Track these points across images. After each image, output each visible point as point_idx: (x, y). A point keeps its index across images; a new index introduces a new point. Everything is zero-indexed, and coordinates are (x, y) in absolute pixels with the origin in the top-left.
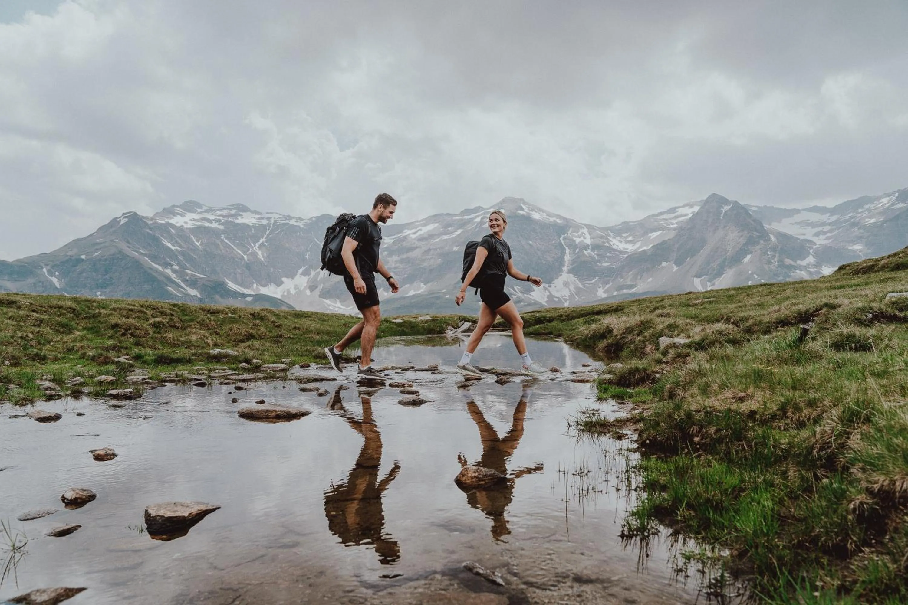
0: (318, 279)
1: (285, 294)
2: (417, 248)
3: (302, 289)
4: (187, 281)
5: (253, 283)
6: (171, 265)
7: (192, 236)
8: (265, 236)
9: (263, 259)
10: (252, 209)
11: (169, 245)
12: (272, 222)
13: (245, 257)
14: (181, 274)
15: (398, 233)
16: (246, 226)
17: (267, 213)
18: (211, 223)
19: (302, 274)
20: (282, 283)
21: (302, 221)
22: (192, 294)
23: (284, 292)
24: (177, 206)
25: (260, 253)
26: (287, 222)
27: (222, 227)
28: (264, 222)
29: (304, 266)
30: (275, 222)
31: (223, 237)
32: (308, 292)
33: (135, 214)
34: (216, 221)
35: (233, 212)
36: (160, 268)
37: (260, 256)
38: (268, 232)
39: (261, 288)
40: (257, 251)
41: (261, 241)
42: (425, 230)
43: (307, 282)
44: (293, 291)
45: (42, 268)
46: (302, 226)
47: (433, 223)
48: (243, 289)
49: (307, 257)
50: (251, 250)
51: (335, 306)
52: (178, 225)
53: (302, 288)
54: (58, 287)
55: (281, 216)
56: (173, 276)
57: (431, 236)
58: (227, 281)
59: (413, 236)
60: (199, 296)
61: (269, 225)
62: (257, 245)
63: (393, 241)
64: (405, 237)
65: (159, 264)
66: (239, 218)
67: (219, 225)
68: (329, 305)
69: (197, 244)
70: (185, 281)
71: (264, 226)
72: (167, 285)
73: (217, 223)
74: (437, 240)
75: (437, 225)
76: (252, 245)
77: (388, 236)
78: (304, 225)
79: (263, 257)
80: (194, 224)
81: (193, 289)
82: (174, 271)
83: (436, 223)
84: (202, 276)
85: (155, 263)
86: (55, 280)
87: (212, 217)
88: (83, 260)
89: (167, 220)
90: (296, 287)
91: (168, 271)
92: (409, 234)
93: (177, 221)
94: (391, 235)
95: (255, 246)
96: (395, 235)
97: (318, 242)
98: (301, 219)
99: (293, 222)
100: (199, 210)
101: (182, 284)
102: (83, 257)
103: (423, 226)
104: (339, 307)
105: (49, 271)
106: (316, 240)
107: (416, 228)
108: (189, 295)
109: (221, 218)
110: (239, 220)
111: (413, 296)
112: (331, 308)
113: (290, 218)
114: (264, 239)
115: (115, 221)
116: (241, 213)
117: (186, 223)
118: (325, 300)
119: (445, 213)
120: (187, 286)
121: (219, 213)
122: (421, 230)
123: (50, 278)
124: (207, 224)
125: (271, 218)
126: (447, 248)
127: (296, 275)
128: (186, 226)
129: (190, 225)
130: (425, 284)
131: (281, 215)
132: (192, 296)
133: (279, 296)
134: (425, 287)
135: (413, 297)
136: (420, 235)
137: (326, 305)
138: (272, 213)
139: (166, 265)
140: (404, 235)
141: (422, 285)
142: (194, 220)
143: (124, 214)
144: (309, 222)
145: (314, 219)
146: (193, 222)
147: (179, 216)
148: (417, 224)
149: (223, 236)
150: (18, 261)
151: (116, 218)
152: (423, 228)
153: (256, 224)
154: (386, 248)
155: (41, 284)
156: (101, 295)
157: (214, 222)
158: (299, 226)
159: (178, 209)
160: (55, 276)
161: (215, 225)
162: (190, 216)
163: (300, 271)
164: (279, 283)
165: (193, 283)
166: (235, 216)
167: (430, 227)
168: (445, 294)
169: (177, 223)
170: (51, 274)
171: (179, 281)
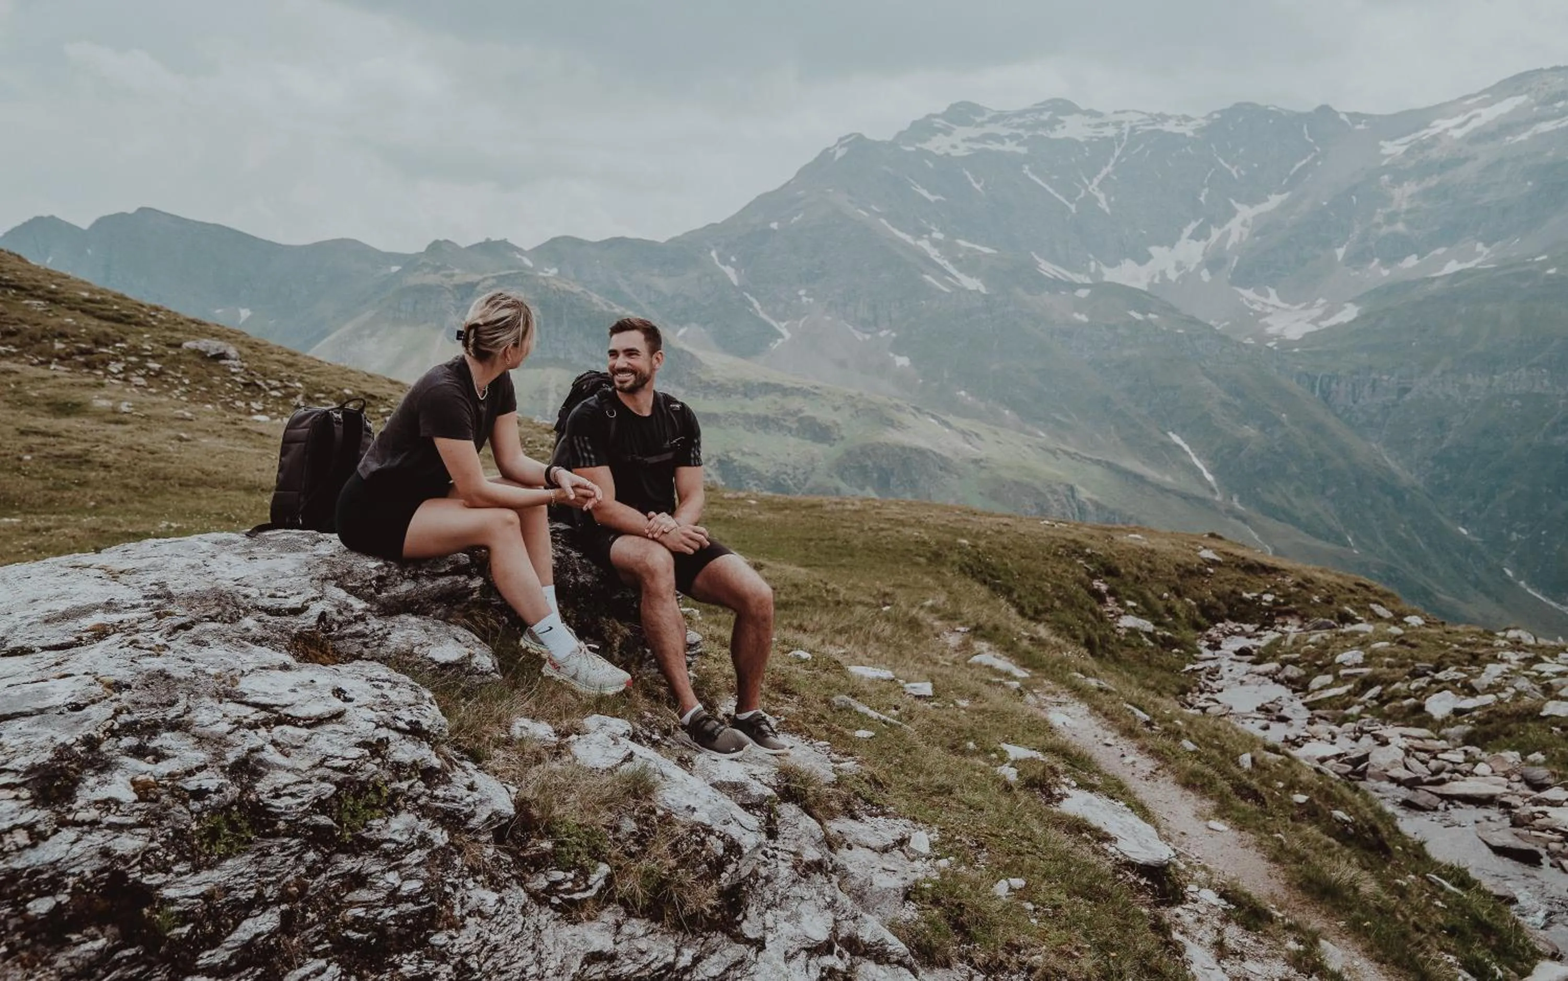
0: (1228, 247)
1: (1156, 281)
2: (1466, 159)
3: (1191, 270)
4: (961, 260)
5: (1090, 260)
6: (930, 232)
7: (967, 173)
8: (1112, 161)
9: (1108, 210)
10: (1083, 107)
11: (925, 193)
12: (1126, 131)
13: (1073, 208)
14: (947, 248)
15: (1417, 130)
16: (1071, 143)
17: (1116, 112)
18: (1003, 143)
19: (1191, 237)
20: (1150, 257)
21: (1193, 123)
22: (970, 288)
23: (1154, 277)
24: (936, 116)
25: (1102, 196)
26: (1159, 127)
27: (1023, 150)
28: (1110, 132)
29: (1197, 220)
30: (1133, 129)
31: (1026, 169)
32: (1205, 275)
33: (860, 137)
34: (1012, 137)
35: (1045, 116)
36: (909, 239)
37: (1103, 204)
38: (1117, 152)
39: (1105, 269)
40: (1096, 193)
41: (1104, 171)
42: (1488, 115)
43: (1204, 254)
44: (1172, 275)
45: (710, 250)
46: (1190, 134)
47: (1510, 96)
48: (1068, 274)
49: (1202, 199)
50: (1083, 191)
51: (1264, 304)
52: (940, 152)
53: (1192, 268)
54: (736, 283)
55: (1145, 117)
56: (934, 253)
57: (1505, 127)
58: (1037, 258)
59: (1458, 134)
60: (983, 290)
61: (1119, 137)
62: (1096, 181)
63: (1404, 148)
64: (1436, 138)
65: (908, 233)
66: (1058, 127)
67: (1018, 145)
68: (1252, 302)
69: (977, 187)
70: (955, 261)
71: (1108, 141)
72: (923, 272)
73: (1015, 143)
74: (1524, 137)
75: (1524, 98)
76: (1087, 182)
77: (1392, 139)
78: (1194, 131)
79: (1109, 204)
80: (972, 149)
81: (971, 277)
82: (935, 243)
83: (1522, 94)
84: (987, 250)
85: (902, 231)
86: (730, 271)
87: (1004, 132)
88: (774, 231)
89: (918, 145)
90: (1179, 266)
91: (924, 244)
92: (1447, 130)
93: (938, 145)
94: (1398, 137)
95: (1091, 183)
96: (1409, 134)
97: (1227, 166)
98: (1187, 119)
99: (1170, 127)
100: (979, 120)
101: (951, 269)
102: (774, 225)
103: (1484, 107)
104: (1273, 306)
105: (719, 255)
106: (1222, 161)
107: (1466, 112)
108: (964, 289)
109: (1021, 131)
110: (1059, 134)
111: (1458, 273)
112: (1255, 307)
113: (1164, 118)
114: (1109, 168)
115: (826, 154)
116: (1061, 118)
117: (954, 147)
118: (1242, 291)
119: (1547, 66)
120: (961, 271)
121: (1017, 120)
122: (1478, 116)
123: (723, 267)
124: (994, 146)
125: (1122, 122)
126: (1550, 154)
127: (1179, 239)
128: (954, 153)
129: (962, 151)
130: (1487, 244)
131: (1143, 113)
132: (970, 292)
133: (1142, 285)
134: (1486, 251)
135: (1458, 275)
136: (1475, 129)
137: (1246, 303)
138: (1124, 112)
139: (920, 232)
140: (1433, 132)
141: (1480, 247)
142: (970, 140)
143: (840, 140)
144: (1204, 123)
145: (1216, 116)
146: (968, 144)
147: (940, 135)
148: (1468, 102)
149: (1027, 167)
150: (672, 240)
151: (828, 149)
152: (1484, 112)
153: (1091, 138)
154: (1386, 166)
155: (708, 279)
156: (806, 295)
157: (1007, 140)
158: (1184, 135)
159: (937, 120)
160: (732, 265)
161: (1010, 147)
162: (961, 132)
163: (1187, 231)
164: (1143, 258)
165: (970, 265)
166: (1051, 124)
167: (1506, 106)
168: (1545, 265)
169: (938, 148)
170: (726, 262)
171: (946, 262)
